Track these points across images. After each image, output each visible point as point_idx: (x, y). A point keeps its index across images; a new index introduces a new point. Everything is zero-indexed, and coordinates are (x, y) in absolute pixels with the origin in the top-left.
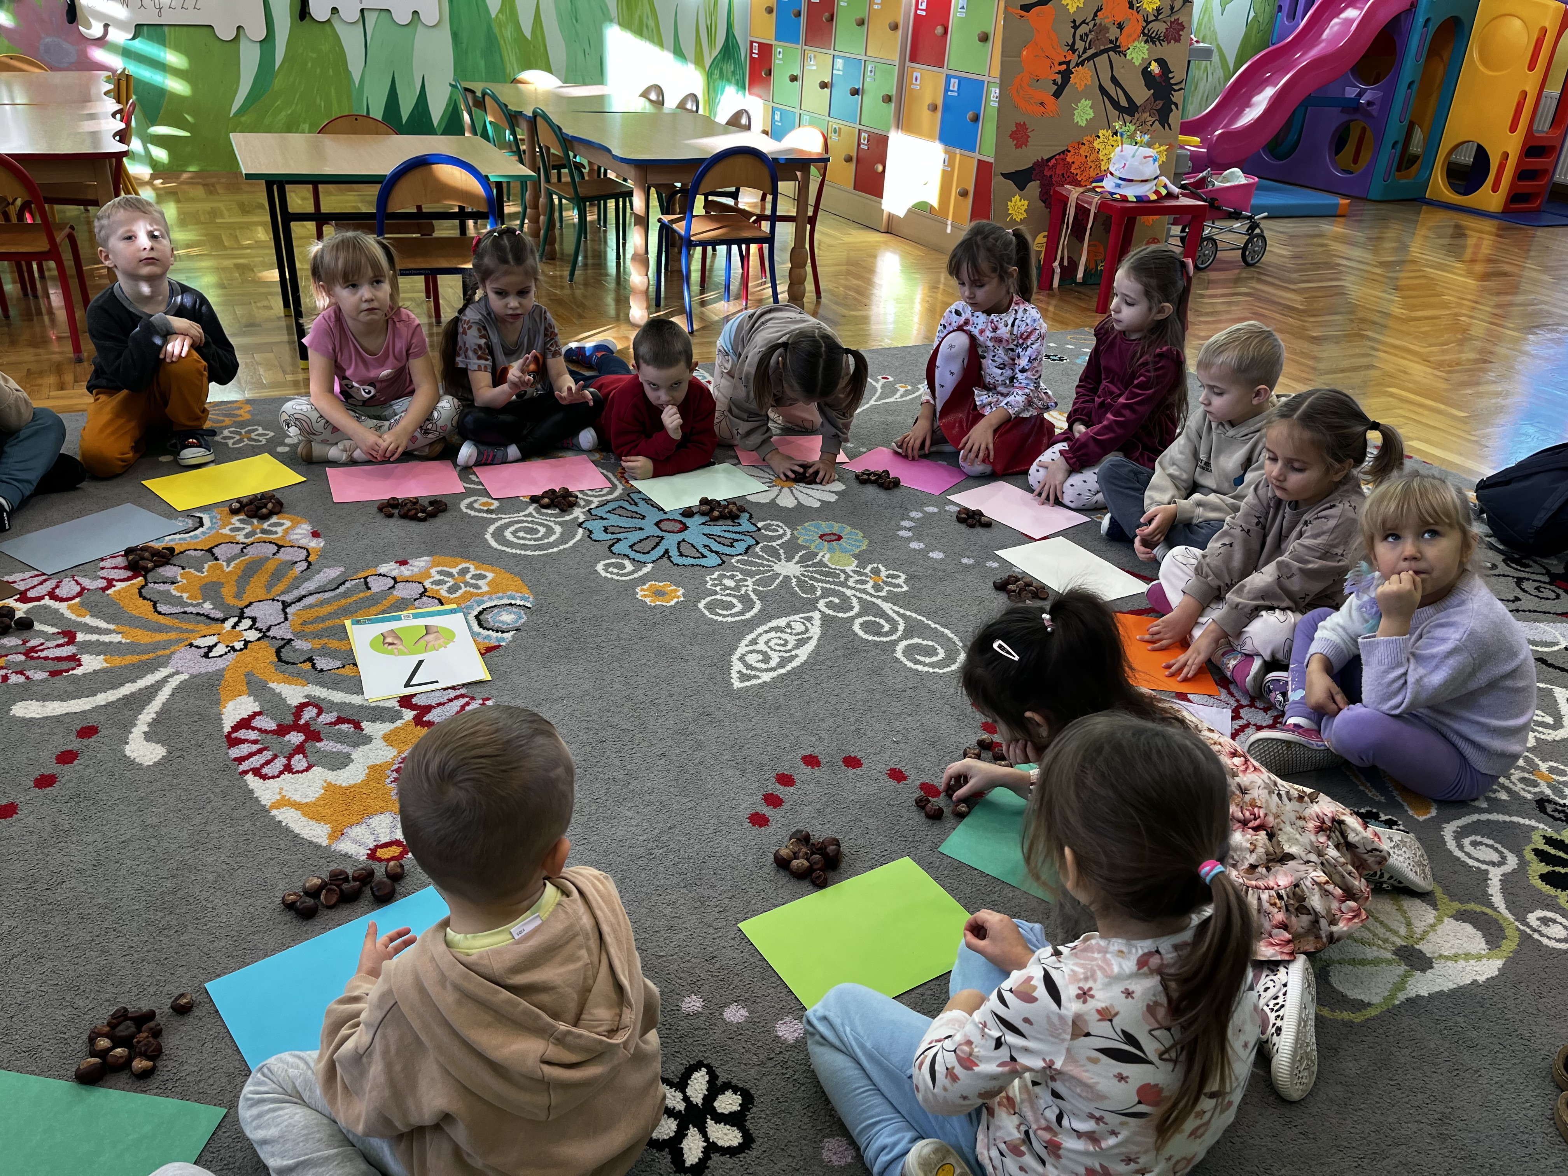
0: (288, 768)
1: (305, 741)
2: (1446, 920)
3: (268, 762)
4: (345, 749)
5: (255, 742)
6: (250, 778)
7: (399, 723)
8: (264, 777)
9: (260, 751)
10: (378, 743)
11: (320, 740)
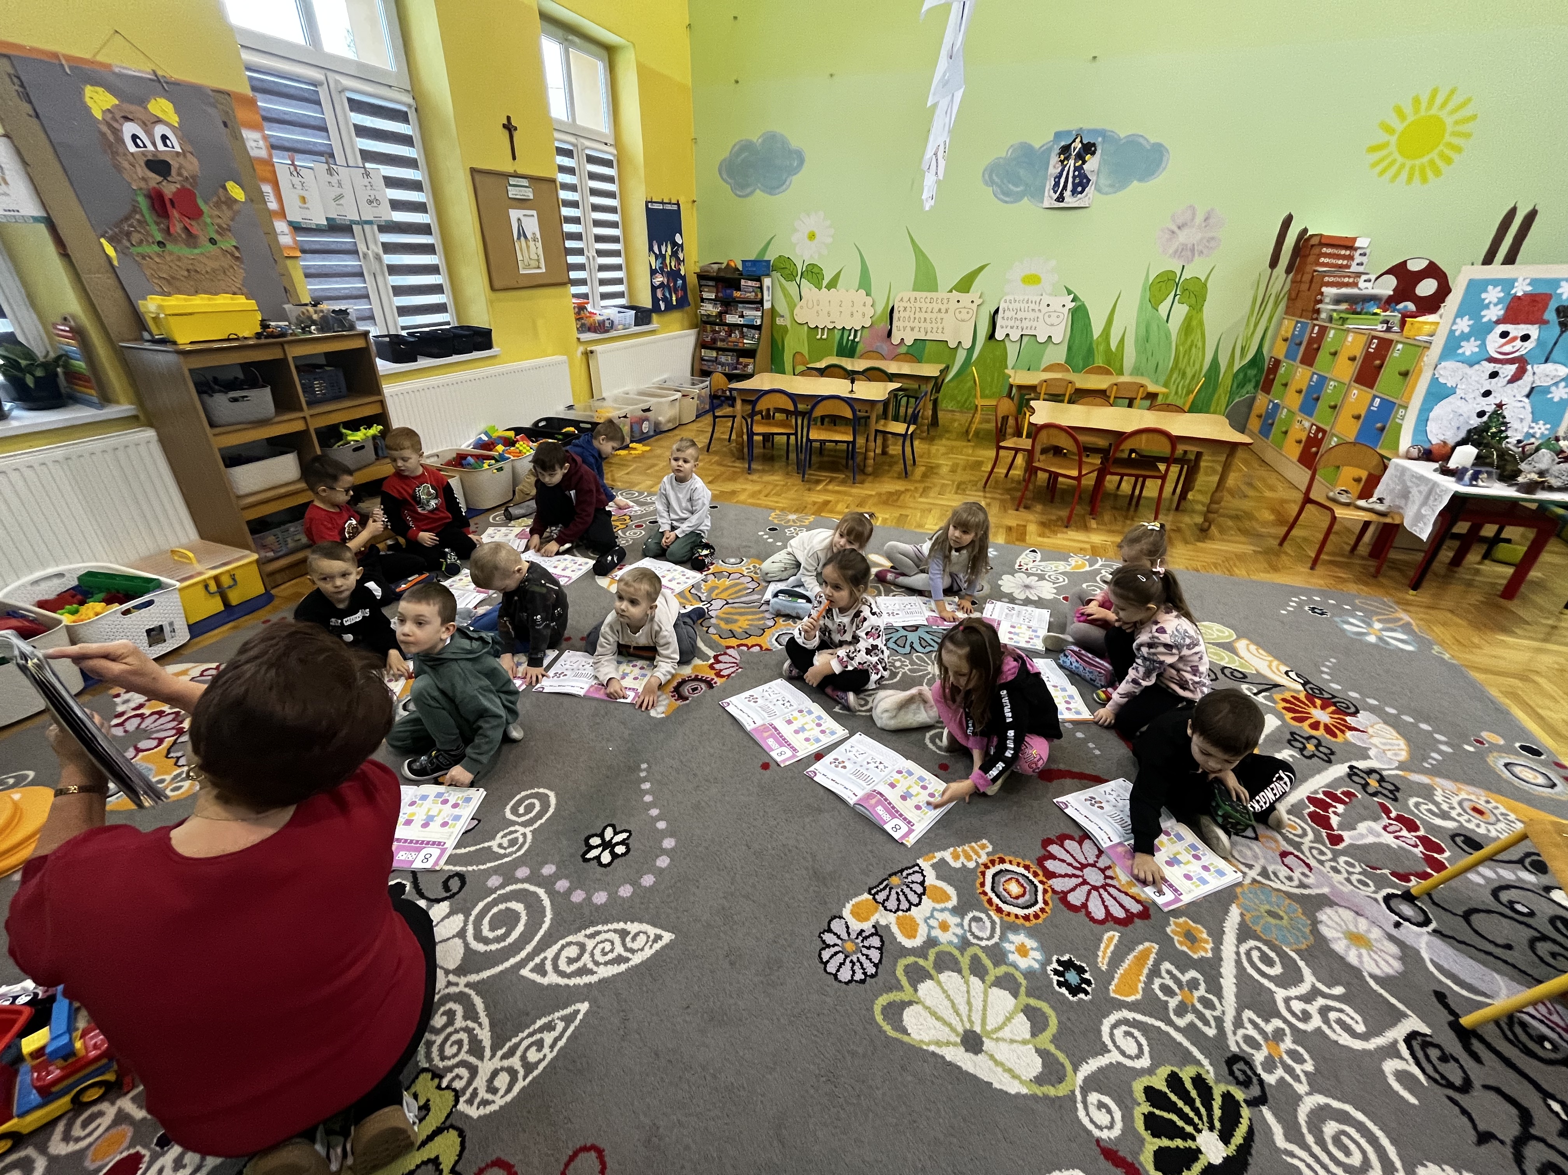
2: (1031, 1046)
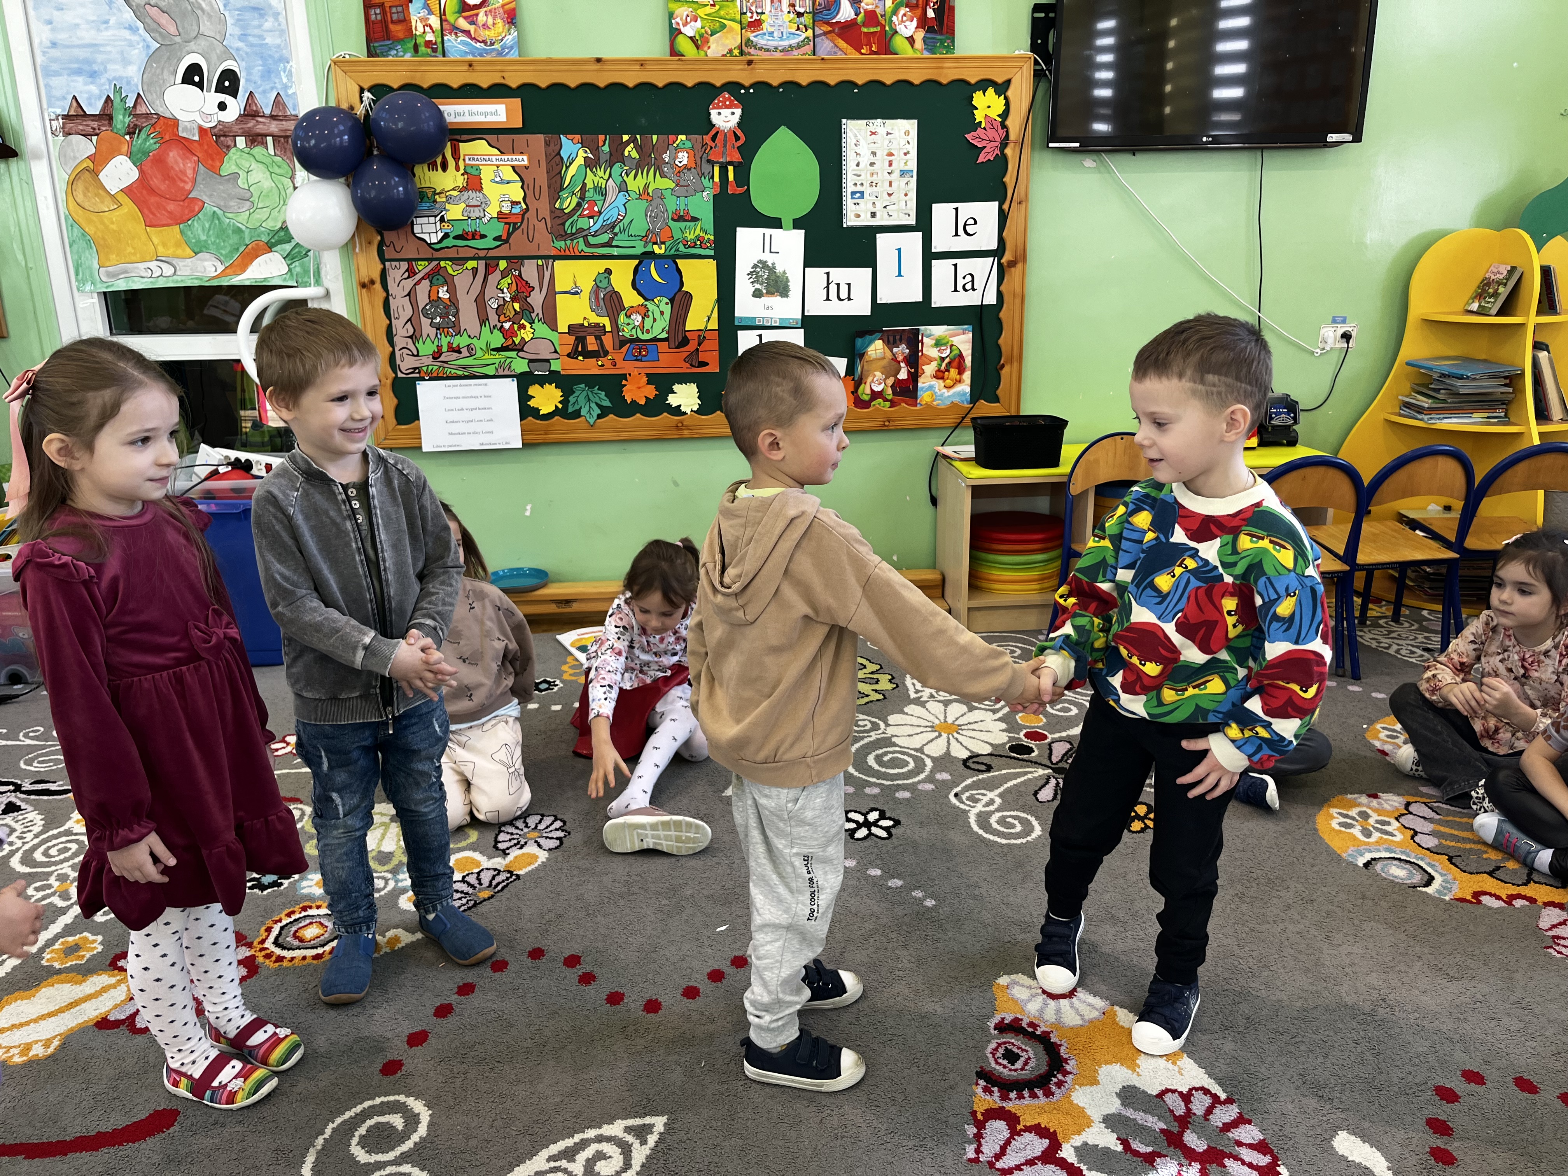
0: (1186, 1098)
1: (1181, 1134)
3: (1209, 1111)
4: (1130, 1113)
5: (1239, 1144)
6: (1223, 1096)
7: (1077, 1141)
8: (1206, 1091)
9: (1228, 1127)
10: (1096, 1114)
11: (1162, 1131)
